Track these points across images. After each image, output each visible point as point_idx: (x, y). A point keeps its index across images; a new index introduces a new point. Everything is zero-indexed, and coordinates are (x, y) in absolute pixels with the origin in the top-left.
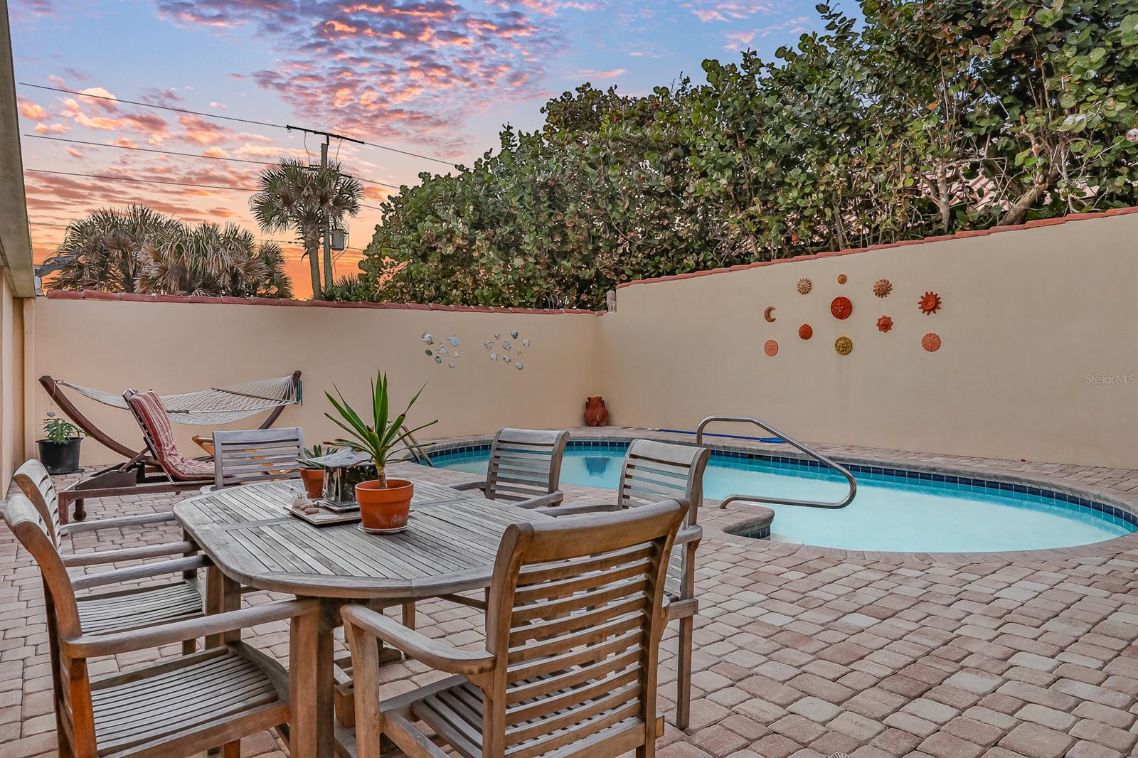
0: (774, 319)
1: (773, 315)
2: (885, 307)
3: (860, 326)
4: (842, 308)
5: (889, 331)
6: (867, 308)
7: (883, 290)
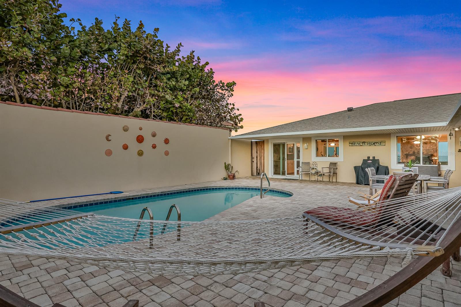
0: (110, 140)
1: (110, 138)
2: (154, 141)
3: (146, 146)
4: (140, 139)
5: (155, 149)
6: (149, 141)
7: (154, 135)
